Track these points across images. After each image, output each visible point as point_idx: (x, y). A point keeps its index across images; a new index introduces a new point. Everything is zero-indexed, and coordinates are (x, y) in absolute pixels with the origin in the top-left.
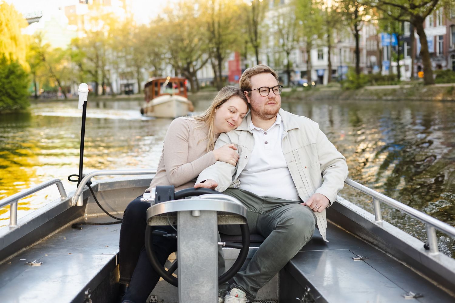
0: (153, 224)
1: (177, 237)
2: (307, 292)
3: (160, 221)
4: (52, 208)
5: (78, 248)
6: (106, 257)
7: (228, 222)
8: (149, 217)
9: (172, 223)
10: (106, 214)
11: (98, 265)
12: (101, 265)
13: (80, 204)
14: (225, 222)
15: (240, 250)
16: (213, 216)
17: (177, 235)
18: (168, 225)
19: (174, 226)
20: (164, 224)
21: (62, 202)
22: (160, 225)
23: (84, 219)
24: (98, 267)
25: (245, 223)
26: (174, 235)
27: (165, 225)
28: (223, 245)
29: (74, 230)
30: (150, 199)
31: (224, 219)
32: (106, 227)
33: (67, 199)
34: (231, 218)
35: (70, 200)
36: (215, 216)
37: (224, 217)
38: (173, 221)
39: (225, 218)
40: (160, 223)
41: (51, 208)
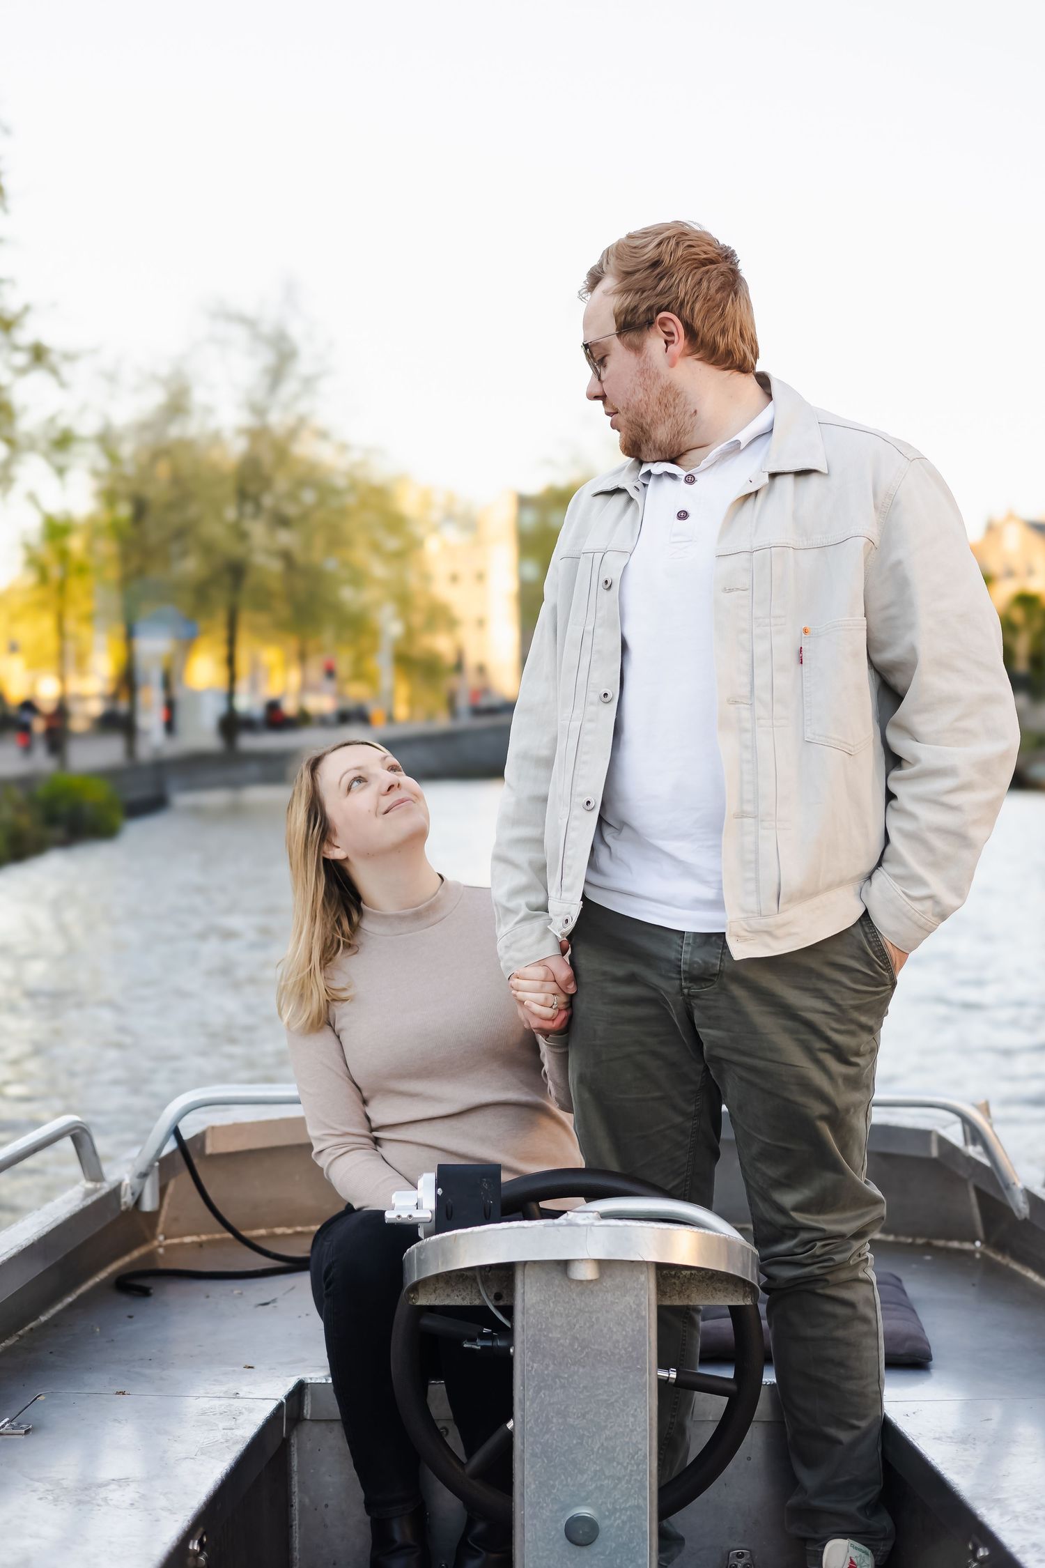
0: (422, 1301)
1: (511, 1350)
2: (976, 1560)
3: (448, 1291)
4: (59, 1222)
5: (147, 1371)
6: (250, 1410)
7: (688, 1296)
8: (414, 1276)
9: (492, 1297)
10: (229, 1235)
11: (227, 1441)
12: (236, 1443)
13: (148, 1205)
14: (676, 1297)
15: (726, 1399)
16: (643, 1278)
17: (512, 1344)
18: (477, 1302)
19: (497, 1307)
20: (463, 1299)
21: (89, 1201)
22: (447, 1302)
23: (152, 1255)
24: (228, 1447)
25: (749, 1302)
26: (500, 1343)
27: (466, 1303)
28: (668, 1378)
29: (124, 1298)
30: (418, 1215)
31: (675, 1283)
32: (236, 1287)
33: (106, 1188)
34: (699, 1281)
35: (115, 1192)
36: (649, 1282)
37: (674, 1277)
38: (495, 1290)
39: (677, 1282)
40: (448, 1295)
41: (53, 1226)
